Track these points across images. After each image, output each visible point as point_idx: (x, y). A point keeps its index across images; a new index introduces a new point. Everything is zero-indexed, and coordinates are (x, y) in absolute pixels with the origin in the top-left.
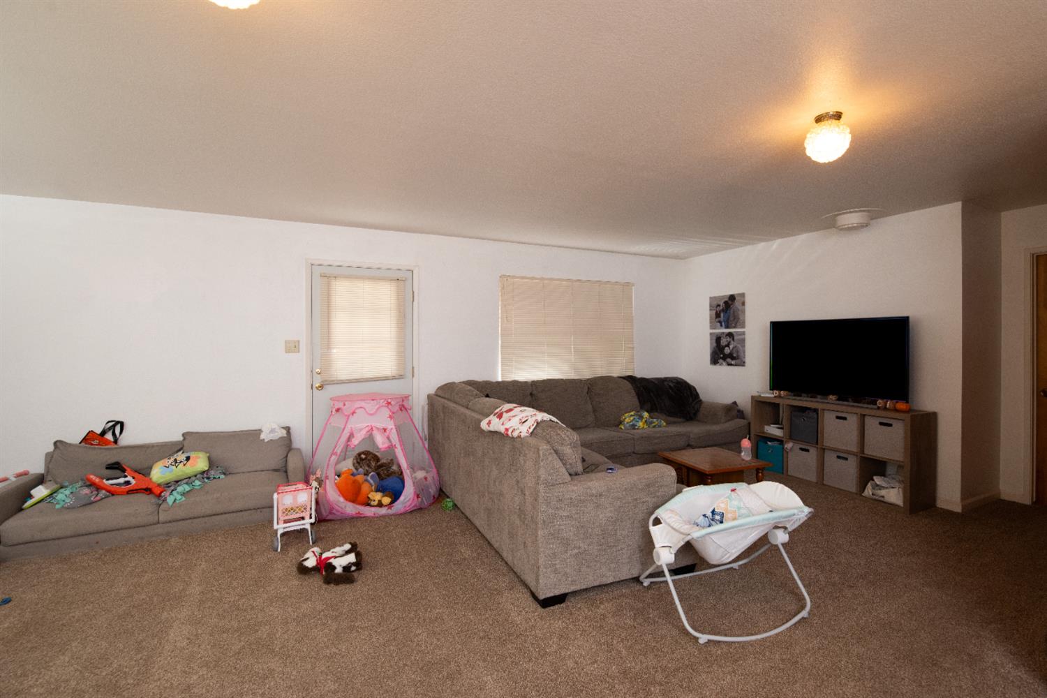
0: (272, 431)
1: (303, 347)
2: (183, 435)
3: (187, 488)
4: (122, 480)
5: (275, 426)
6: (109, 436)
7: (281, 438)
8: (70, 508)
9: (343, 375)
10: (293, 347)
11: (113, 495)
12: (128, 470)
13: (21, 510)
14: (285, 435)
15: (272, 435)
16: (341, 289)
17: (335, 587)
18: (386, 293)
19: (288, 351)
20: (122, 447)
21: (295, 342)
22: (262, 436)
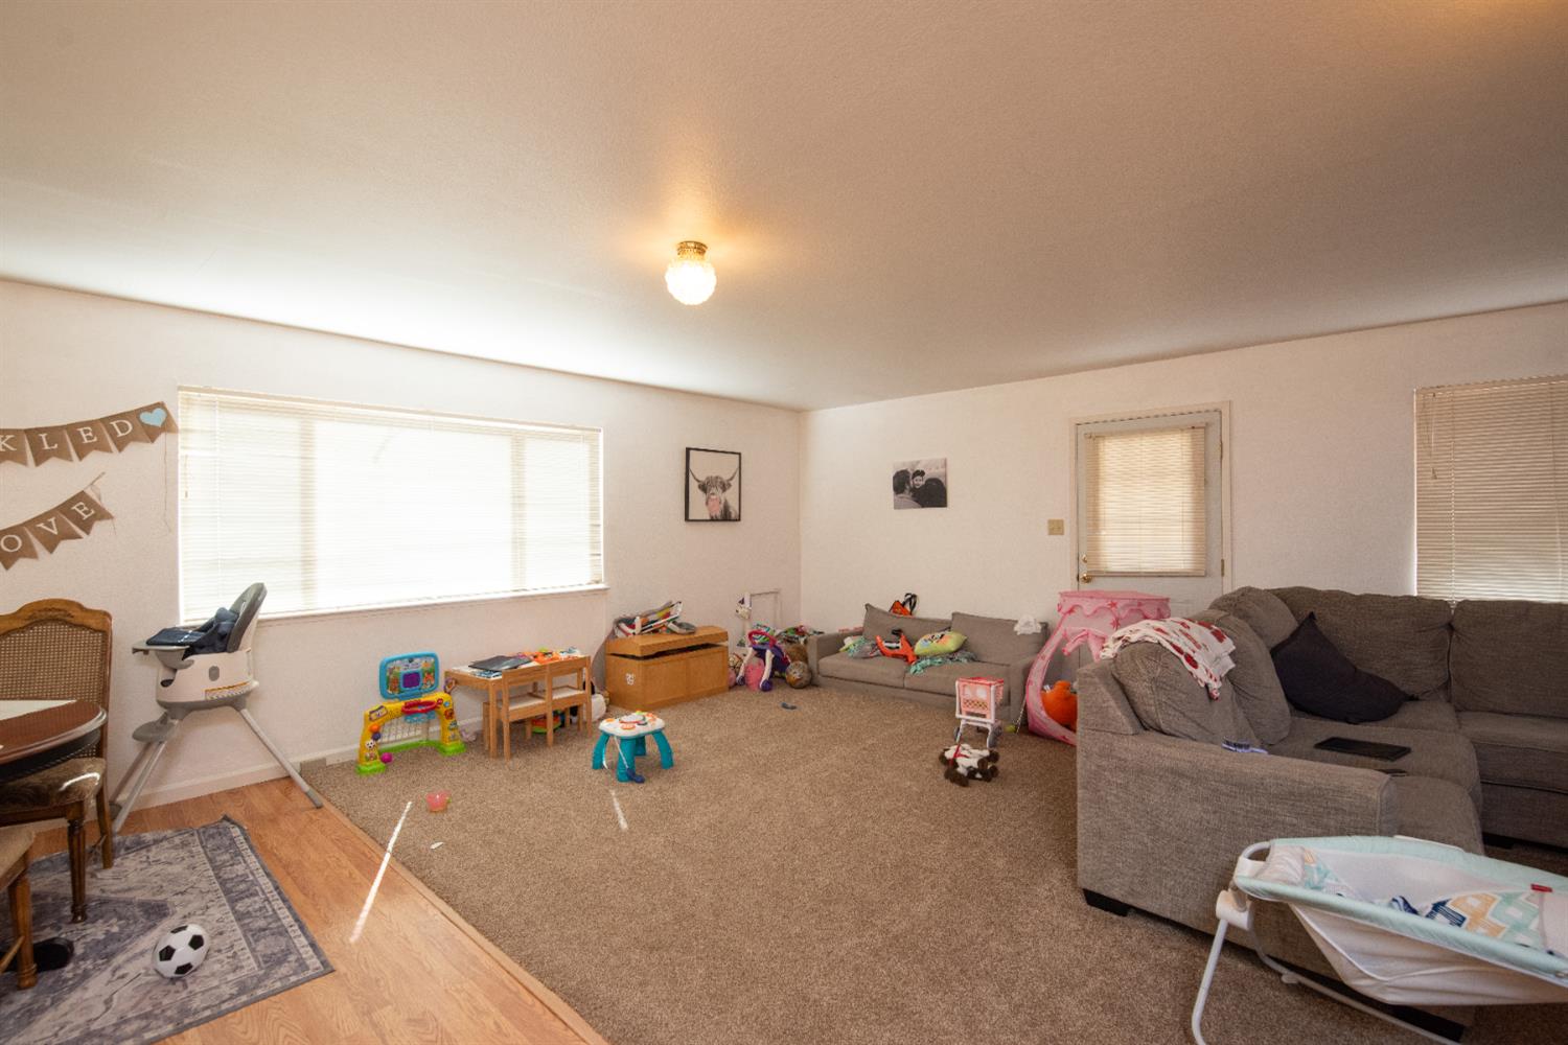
0: (1027, 624)
1: (1067, 529)
2: (954, 614)
3: (929, 662)
4: (894, 645)
5: (1032, 619)
6: (908, 607)
7: (1034, 633)
8: (855, 658)
9: (1114, 567)
10: (1056, 528)
11: (884, 655)
12: (903, 637)
13: (838, 652)
14: (1039, 631)
15: (1026, 629)
16: (1113, 453)
17: (950, 784)
18: (1176, 450)
19: (1051, 532)
20: (915, 619)
21: (1058, 521)
22: (1017, 628)
